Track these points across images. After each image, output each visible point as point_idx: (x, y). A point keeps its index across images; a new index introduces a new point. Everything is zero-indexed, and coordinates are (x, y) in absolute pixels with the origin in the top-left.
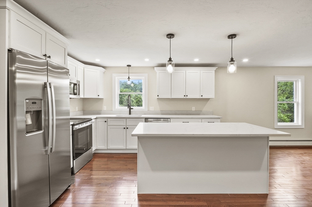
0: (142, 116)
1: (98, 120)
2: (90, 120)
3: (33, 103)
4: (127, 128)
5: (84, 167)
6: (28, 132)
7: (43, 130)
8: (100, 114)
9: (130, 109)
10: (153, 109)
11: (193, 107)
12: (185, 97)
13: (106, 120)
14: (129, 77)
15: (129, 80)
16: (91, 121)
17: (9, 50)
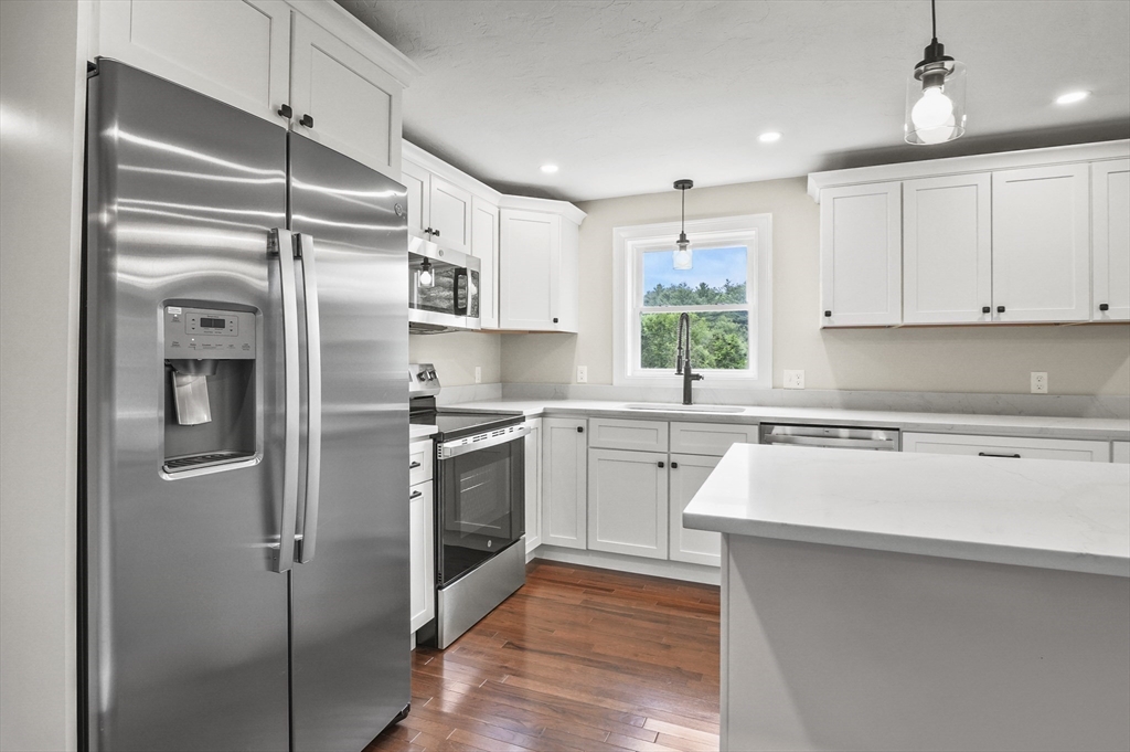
0: (742, 410)
1: (551, 421)
2: (519, 419)
3: (206, 323)
4: (674, 465)
5: (485, 621)
6: (172, 464)
7: (262, 455)
8: (562, 397)
9: (689, 378)
10: (802, 380)
11: (1034, 375)
12: (988, 318)
13: (582, 423)
14: (683, 236)
15: (683, 248)
16: (522, 425)
17: (90, 67)
